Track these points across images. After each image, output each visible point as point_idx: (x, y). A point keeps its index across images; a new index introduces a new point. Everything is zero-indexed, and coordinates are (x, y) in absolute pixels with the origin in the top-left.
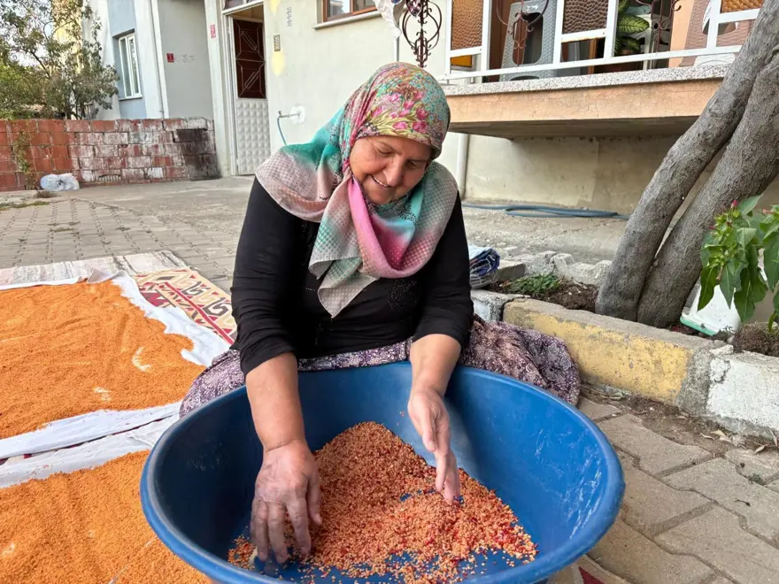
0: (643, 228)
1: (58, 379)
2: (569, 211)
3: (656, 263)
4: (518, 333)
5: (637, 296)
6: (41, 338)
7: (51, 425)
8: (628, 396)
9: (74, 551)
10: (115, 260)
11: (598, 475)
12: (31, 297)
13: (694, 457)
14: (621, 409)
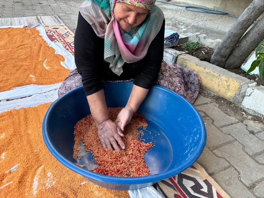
0: (236, 32)
1: (17, 70)
2: (210, 10)
3: (237, 45)
4: (181, 69)
5: (227, 57)
6: (11, 51)
7: (15, 89)
8: (215, 95)
9: (23, 138)
10: (37, 18)
11: (198, 136)
12: (7, 33)
13: (233, 122)
14: (212, 100)
